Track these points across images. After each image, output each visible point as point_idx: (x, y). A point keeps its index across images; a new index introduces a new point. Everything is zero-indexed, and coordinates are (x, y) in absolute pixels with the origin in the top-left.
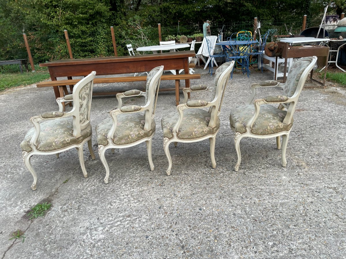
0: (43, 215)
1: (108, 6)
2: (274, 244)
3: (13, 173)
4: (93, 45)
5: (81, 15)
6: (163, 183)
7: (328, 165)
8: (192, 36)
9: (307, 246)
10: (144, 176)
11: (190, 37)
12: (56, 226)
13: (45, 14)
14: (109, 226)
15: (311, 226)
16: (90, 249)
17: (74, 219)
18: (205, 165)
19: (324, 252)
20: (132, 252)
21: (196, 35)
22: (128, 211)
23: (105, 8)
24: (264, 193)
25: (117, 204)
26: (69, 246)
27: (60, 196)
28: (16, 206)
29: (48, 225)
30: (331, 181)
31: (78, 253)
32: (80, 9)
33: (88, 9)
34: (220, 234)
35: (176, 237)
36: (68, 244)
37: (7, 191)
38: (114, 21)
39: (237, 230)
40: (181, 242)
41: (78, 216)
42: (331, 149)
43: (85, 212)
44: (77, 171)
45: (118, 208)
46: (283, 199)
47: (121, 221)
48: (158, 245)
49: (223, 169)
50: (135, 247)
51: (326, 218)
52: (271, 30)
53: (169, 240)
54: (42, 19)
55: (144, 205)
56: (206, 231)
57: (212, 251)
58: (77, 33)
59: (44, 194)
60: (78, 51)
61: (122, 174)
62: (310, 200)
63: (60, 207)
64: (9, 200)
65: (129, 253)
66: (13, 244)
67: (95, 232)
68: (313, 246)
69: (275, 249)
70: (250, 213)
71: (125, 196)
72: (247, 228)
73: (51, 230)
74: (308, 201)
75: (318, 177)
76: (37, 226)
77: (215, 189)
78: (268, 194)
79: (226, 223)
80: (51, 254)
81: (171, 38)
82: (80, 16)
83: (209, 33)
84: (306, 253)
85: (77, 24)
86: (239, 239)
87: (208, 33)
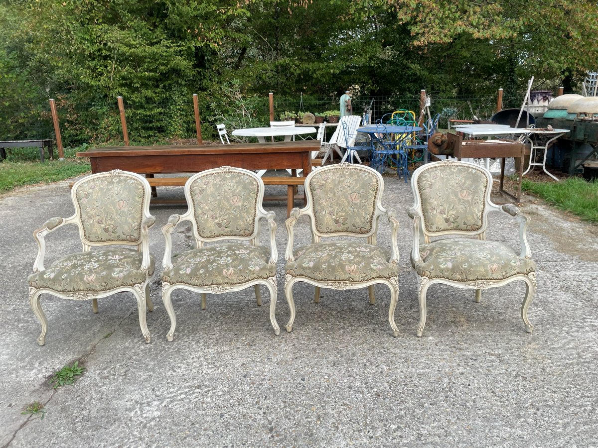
0: (72, 383)
1: (190, 61)
2: (399, 427)
3: (28, 322)
4: (162, 120)
5: (146, 73)
6: (253, 342)
7: (496, 322)
8: (322, 115)
9: (443, 431)
10: (226, 331)
11: (319, 115)
12: (91, 398)
13: (88, 68)
14: (168, 400)
15: (454, 405)
16: (139, 429)
17: (117, 389)
18: (320, 317)
19: (464, 440)
20: (199, 435)
21: (329, 113)
22: (197, 379)
23: (186, 63)
24: (397, 358)
25: (182, 370)
26: (109, 425)
27: (97, 356)
28: (32, 370)
29: (79, 396)
30: (497, 345)
31: (122, 435)
32: (146, 64)
33: (158, 65)
34: (326, 414)
35: (263, 416)
36: (107, 422)
37: (18, 348)
38: (199, 83)
39: (351, 408)
40: (270, 423)
41: (124, 385)
42: (507, 299)
43: (135, 380)
44: (126, 321)
45: (183, 375)
46: (423, 368)
47: (186, 393)
48: (236, 427)
49: (345, 324)
50: (203, 428)
51: (477, 395)
52: (447, 111)
53: (253, 420)
54: (82, 77)
55: (223, 372)
56: (307, 408)
57: (311, 435)
58: (137, 100)
59: (74, 353)
60: (137, 129)
61: (193, 328)
62: (461, 369)
63: (98, 372)
64: (22, 360)
65: (195, 436)
66: (27, 421)
67: (147, 408)
68: (452, 431)
69: (399, 433)
70: (372, 386)
71: (196, 359)
72: (365, 406)
73: (84, 403)
74: (458, 372)
75: (478, 338)
76: (63, 397)
77: (328, 351)
78: (403, 360)
79: (337, 399)
80: (82, 435)
81: (288, 115)
82: (145, 75)
83: (350, 110)
84: (439, 441)
85: (139, 86)
86: (351, 421)
87: (348, 110)
